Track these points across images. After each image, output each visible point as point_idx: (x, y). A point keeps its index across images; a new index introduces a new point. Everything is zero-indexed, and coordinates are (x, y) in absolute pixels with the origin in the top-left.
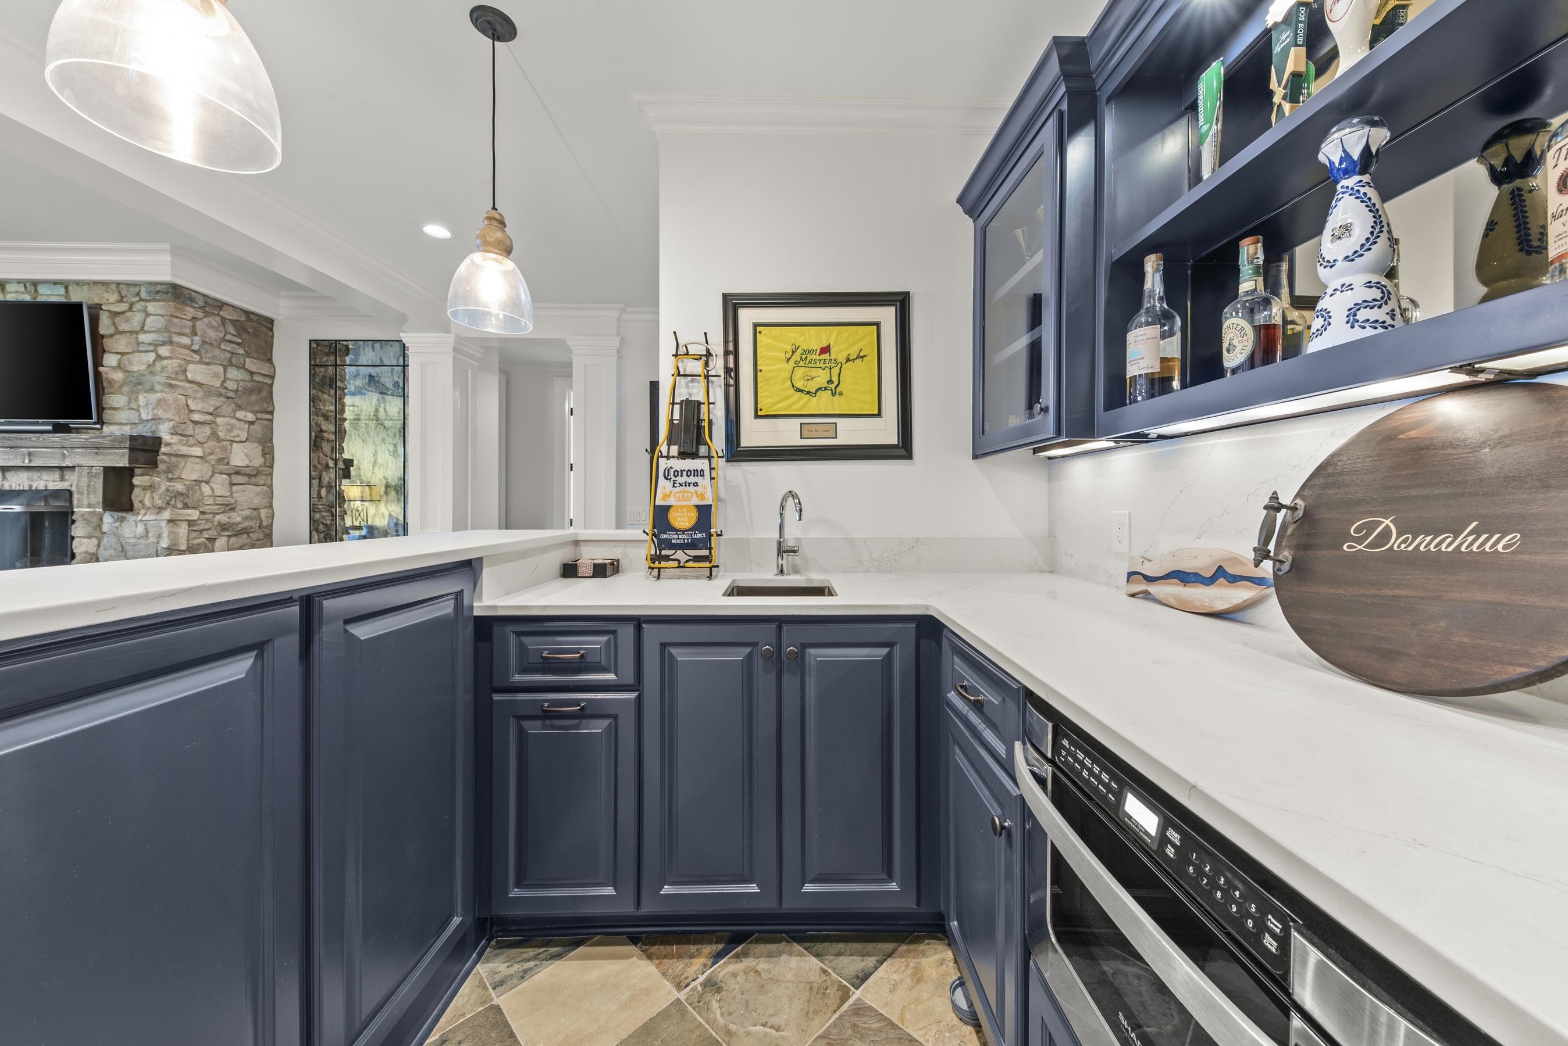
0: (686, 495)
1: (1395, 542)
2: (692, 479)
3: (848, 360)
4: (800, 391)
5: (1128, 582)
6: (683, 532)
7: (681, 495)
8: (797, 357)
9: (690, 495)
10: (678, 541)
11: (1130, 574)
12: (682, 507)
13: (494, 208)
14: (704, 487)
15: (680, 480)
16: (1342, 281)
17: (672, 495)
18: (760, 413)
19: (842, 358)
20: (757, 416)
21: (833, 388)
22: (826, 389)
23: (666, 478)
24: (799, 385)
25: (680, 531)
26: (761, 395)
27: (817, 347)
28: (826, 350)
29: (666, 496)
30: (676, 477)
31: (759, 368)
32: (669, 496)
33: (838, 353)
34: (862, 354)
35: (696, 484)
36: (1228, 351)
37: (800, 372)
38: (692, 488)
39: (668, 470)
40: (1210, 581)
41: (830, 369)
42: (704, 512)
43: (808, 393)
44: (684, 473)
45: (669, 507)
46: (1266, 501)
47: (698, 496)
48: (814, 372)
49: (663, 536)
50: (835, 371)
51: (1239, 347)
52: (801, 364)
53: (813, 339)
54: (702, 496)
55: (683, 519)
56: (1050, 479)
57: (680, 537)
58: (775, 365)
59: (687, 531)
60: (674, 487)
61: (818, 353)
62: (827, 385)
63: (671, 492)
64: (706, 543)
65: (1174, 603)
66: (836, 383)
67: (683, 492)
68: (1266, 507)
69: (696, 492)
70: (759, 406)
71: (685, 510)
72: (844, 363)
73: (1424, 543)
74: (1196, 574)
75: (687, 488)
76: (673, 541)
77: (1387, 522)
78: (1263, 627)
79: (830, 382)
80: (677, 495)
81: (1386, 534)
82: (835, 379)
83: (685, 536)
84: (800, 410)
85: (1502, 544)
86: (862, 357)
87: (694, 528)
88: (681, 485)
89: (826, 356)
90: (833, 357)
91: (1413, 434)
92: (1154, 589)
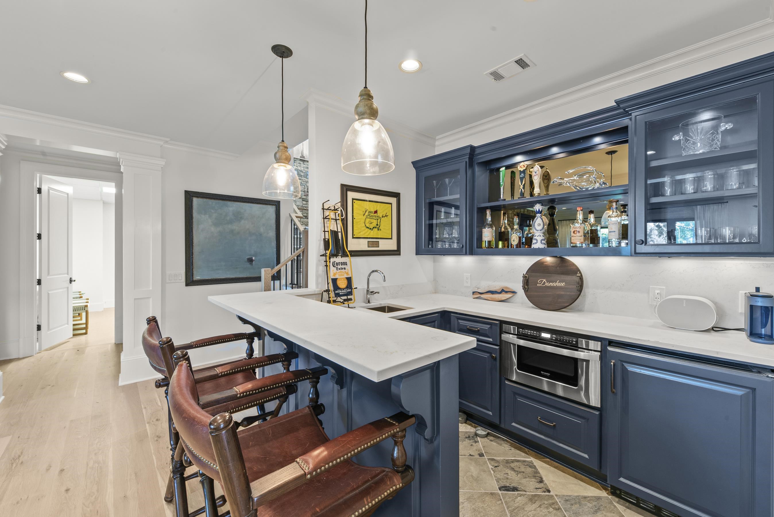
0: (342, 273)
1: (547, 284)
2: (343, 266)
3: (383, 217)
4: (368, 228)
5: (473, 294)
6: (343, 289)
7: (340, 273)
8: (367, 214)
9: (343, 273)
10: (342, 294)
11: (474, 293)
12: (342, 278)
13: (283, 141)
14: (348, 270)
15: (339, 267)
16: (539, 234)
17: (337, 274)
18: (354, 236)
19: (381, 216)
20: (353, 238)
21: (378, 227)
22: (376, 227)
23: (334, 266)
24: (368, 225)
25: (342, 289)
26: (355, 228)
27: (373, 210)
28: (376, 212)
29: (335, 274)
30: (337, 265)
31: (354, 217)
32: (336, 274)
33: (380, 214)
34: (387, 215)
35: (345, 269)
36: (513, 241)
37: (368, 220)
38: (343, 270)
39: (334, 262)
40: (500, 293)
41: (377, 220)
42: (349, 280)
43: (370, 229)
44: (340, 264)
45: (337, 279)
46: (522, 276)
47: (346, 274)
48: (372, 221)
49: (337, 292)
50: (379, 221)
51: (516, 241)
52: (368, 217)
53: (372, 207)
54: (347, 274)
55: (342, 284)
56: (434, 261)
57: (343, 291)
58: (359, 218)
59: (344, 289)
60: (337, 270)
61: (373, 213)
62: (376, 226)
63: (336, 273)
64: (350, 293)
65: (490, 299)
66: (379, 225)
67: (341, 272)
68: (523, 277)
69: (345, 272)
70: (354, 233)
71: (342, 280)
72: (381, 217)
73: (551, 284)
74: (496, 291)
75: (342, 270)
76: (340, 294)
77: (544, 280)
78: (512, 303)
79: (377, 225)
80: (339, 273)
81: (545, 283)
82: (379, 224)
83: (344, 291)
84: (368, 236)
85: (563, 284)
86: (387, 216)
87: (347, 287)
88: (340, 269)
89: (376, 215)
90: (378, 215)
91: (546, 263)
92: (482, 296)
